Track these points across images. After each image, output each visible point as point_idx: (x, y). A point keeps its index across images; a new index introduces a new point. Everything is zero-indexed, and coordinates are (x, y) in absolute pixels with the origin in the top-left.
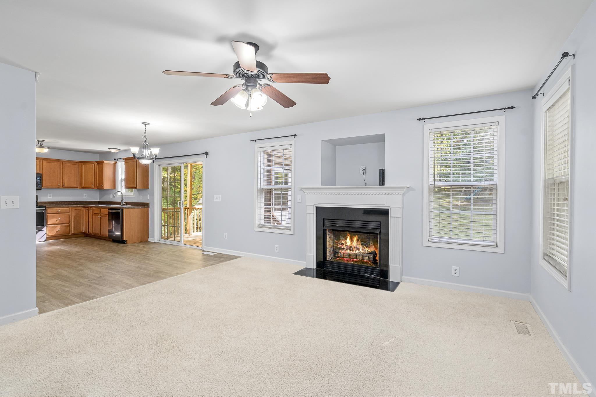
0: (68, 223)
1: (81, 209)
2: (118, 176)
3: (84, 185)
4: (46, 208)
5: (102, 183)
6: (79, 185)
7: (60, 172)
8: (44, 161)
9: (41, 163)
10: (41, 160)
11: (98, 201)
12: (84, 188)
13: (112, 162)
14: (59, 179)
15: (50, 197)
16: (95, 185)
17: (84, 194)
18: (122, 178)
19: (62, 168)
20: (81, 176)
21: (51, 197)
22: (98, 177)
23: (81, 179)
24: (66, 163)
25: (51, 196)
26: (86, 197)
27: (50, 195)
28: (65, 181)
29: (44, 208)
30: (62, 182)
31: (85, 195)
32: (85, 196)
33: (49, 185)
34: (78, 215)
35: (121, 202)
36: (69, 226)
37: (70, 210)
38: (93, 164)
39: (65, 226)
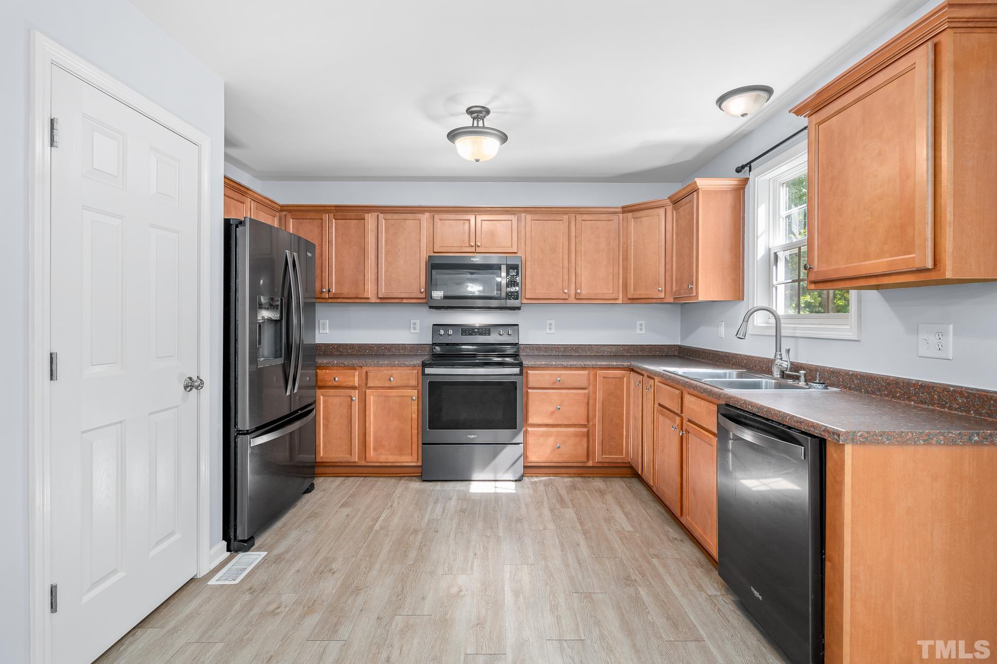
0: (584, 426)
1: (622, 378)
2: (755, 237)
3: (635, 289)
4: (521, 371)
5: (691, 276)
6: (621, 289)
7: (569, 249)
8: (529, 217)
9: (523, 223)
10: (523, 215)
11: (678, 346)
12: (633, 300)
13: (728, 182)
14: (566, 271)
15: (550, 329)
16: (668, 289)
17: (638, 323)
18: (770, 250)
19: (573, 235)
20: (626, 259)
21: (553, 331)
22: (677, 255)
23: (626, 270)
24: (586, 217)
25: (553, 326)
26: (644, 333)
27: (550, 324)
28: (583, 278)
29: (516, 370)
30: (573, 281)
31: (641, 325)
32: (641, 329)
33: (541, 292)
34: (614, 398)
35: (772, 362)
36: (588, 435)
37: (589, 380)
38: (662, 211)
39: (576, 435)
